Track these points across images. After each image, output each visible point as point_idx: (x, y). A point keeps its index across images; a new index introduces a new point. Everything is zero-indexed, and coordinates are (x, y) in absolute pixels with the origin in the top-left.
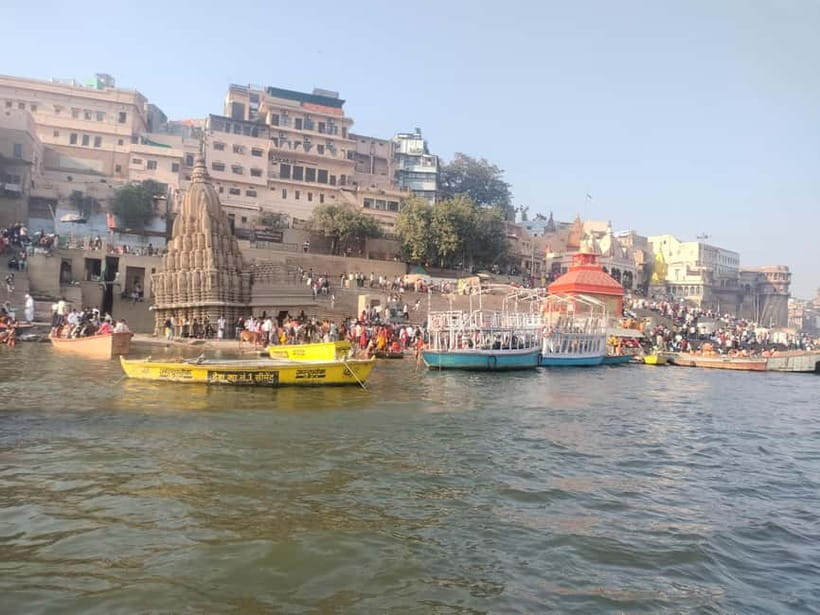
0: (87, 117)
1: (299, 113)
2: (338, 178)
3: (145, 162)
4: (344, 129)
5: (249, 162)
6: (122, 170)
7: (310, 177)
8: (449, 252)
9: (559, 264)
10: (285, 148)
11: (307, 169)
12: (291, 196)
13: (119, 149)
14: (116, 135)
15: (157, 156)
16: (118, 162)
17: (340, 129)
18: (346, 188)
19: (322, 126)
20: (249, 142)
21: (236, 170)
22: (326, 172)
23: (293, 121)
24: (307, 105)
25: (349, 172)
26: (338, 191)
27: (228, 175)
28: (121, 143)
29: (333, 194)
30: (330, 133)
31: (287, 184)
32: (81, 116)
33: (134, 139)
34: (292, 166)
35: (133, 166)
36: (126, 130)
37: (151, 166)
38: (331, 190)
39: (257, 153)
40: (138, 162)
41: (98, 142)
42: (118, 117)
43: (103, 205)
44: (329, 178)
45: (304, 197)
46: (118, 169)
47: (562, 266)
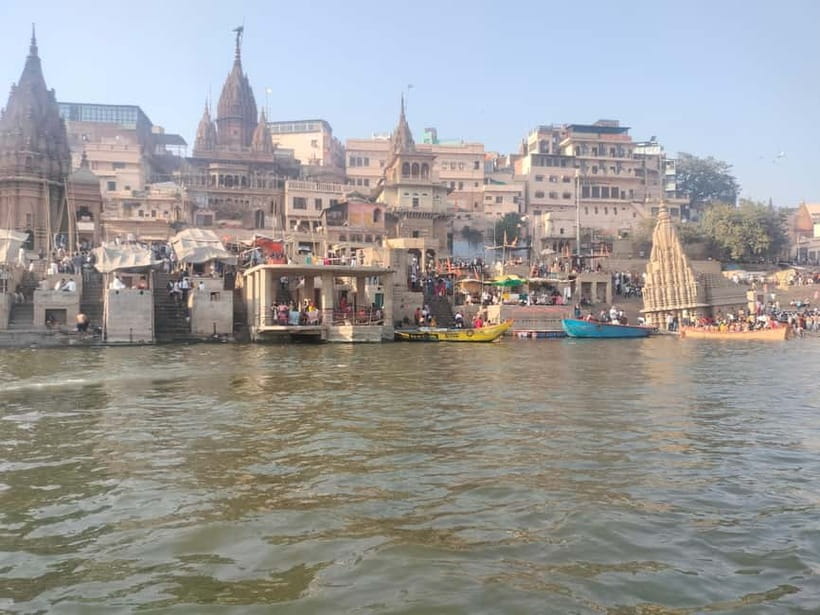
0: (453, 168)
1: (595, 143)
2: (627, 193)
3: (494, 199)
4: (630, 151)
5: (561, 188)
6: (480, 205)
7: (605, 195)
8: (763, 249)
9: (806, 249)
10: (590, 173)
11: (603, 188)
12: (592, 211)
13: (476, 190)
14: (471, 179)
15: (503, 192)
16: (476, 200)
17: (627, 152)
18: (636, 200)
19: (613, 151)
20: (561, 172)
21: (553, 196)
22: (617, 189)
23: (591, 150)
24: (603, 135)
25: (635, 187)
26: (629, 203)
27: (547, 200)
28: (477, 185)
29: (624, 206)
30: (621, 156)
31: (588, 202)
32: (449, 167)
33: (486, 181)
34: (591, 186)
35: (485, 202)
36: (479, 175)
37: (499, 200)
38: (622, 203)
39: (566, 180)
40: (489, 198)
41: (461, 186)
42: (474, 164)
43: (485, 234)
44: (620, 193)
45: (601, 211)
46: (476, 205)
47: (809, 250)
